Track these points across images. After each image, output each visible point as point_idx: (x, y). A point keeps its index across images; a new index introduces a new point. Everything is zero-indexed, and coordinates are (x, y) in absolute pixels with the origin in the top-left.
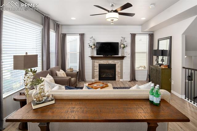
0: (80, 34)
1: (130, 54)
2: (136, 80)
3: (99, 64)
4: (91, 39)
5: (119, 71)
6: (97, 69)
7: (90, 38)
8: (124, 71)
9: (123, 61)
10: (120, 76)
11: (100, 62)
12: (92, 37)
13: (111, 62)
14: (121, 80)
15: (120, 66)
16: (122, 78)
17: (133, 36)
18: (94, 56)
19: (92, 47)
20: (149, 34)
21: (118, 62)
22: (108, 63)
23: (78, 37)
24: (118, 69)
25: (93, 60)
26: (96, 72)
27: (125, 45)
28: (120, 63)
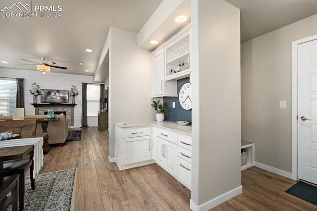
0: (17, 79)
1: (81, 102)
2: (88, 126)
3: (45, 112)
4: (34, 86)
5: (70, 119)
7: (33, 84)
9: (74, 109)
10: (70, 123)
11: (46, 110)
12: (35, 83)
14: (72, 127)
15: (70, 114)
16: (72, 125)
17: (85, 86)
18: (38, 103)
19: (34, 94)
20: (101, 85)
21: (68, 110)
23: (15, 83)
25: (37, 108)
27: (76, 93)
28: (70, 110)
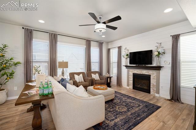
0: (118, 47)
1: (171, 63)
3: (133, 73)
4: (125, 50)
5: (155, 84)
6: (131, 78)
8: (161, 85)
9: (160, 72)
10: (155, 89)
11: (134, 71)
12: (126, 48)
13: (145, 72)
14: (157, 95)
15: (156, 78)
16: (158, 92)
17: (176, 38)
18: (128, 65)
22: (141, 73)
24: (153, 81)
25: (128, 69)
26: (131, 80)
28: (155, 74)
